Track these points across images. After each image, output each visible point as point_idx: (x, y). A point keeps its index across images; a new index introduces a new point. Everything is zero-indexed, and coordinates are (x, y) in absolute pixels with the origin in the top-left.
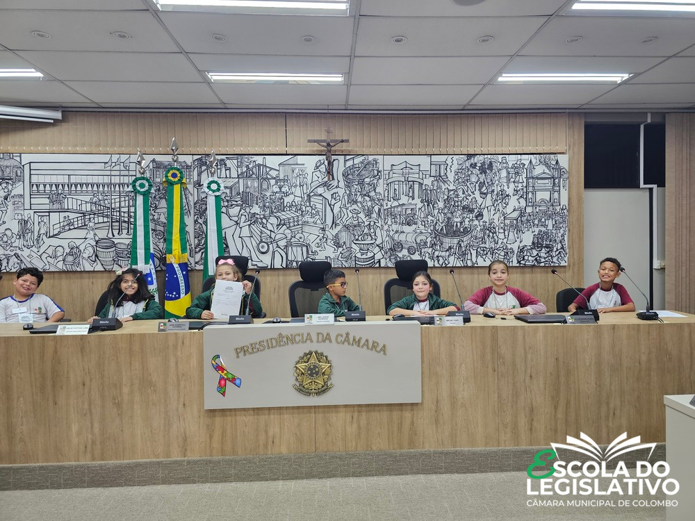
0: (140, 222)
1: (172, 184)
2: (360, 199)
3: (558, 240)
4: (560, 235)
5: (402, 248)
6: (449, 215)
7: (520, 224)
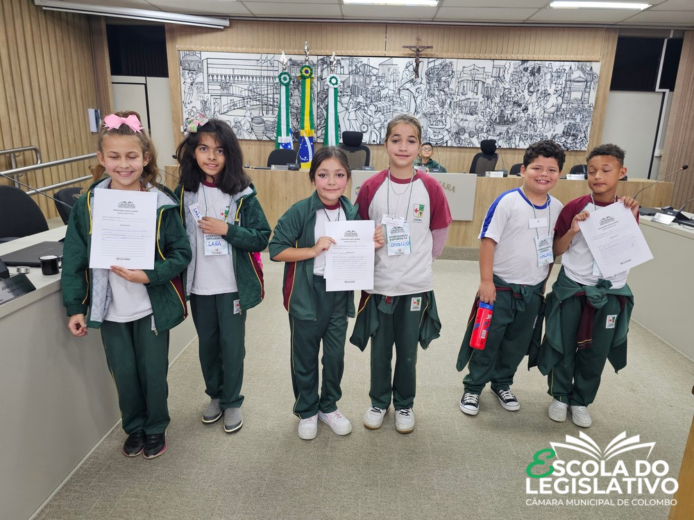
0: (283, 106)
1: (304, 78)
2: (436, 93)
3: (582, 130)
4: (585, 127)
5: (465, 132)
6: (503, 108)
7: (555, 117)
